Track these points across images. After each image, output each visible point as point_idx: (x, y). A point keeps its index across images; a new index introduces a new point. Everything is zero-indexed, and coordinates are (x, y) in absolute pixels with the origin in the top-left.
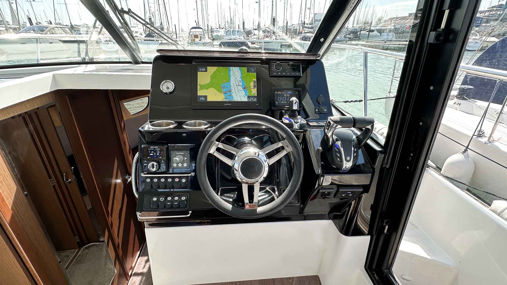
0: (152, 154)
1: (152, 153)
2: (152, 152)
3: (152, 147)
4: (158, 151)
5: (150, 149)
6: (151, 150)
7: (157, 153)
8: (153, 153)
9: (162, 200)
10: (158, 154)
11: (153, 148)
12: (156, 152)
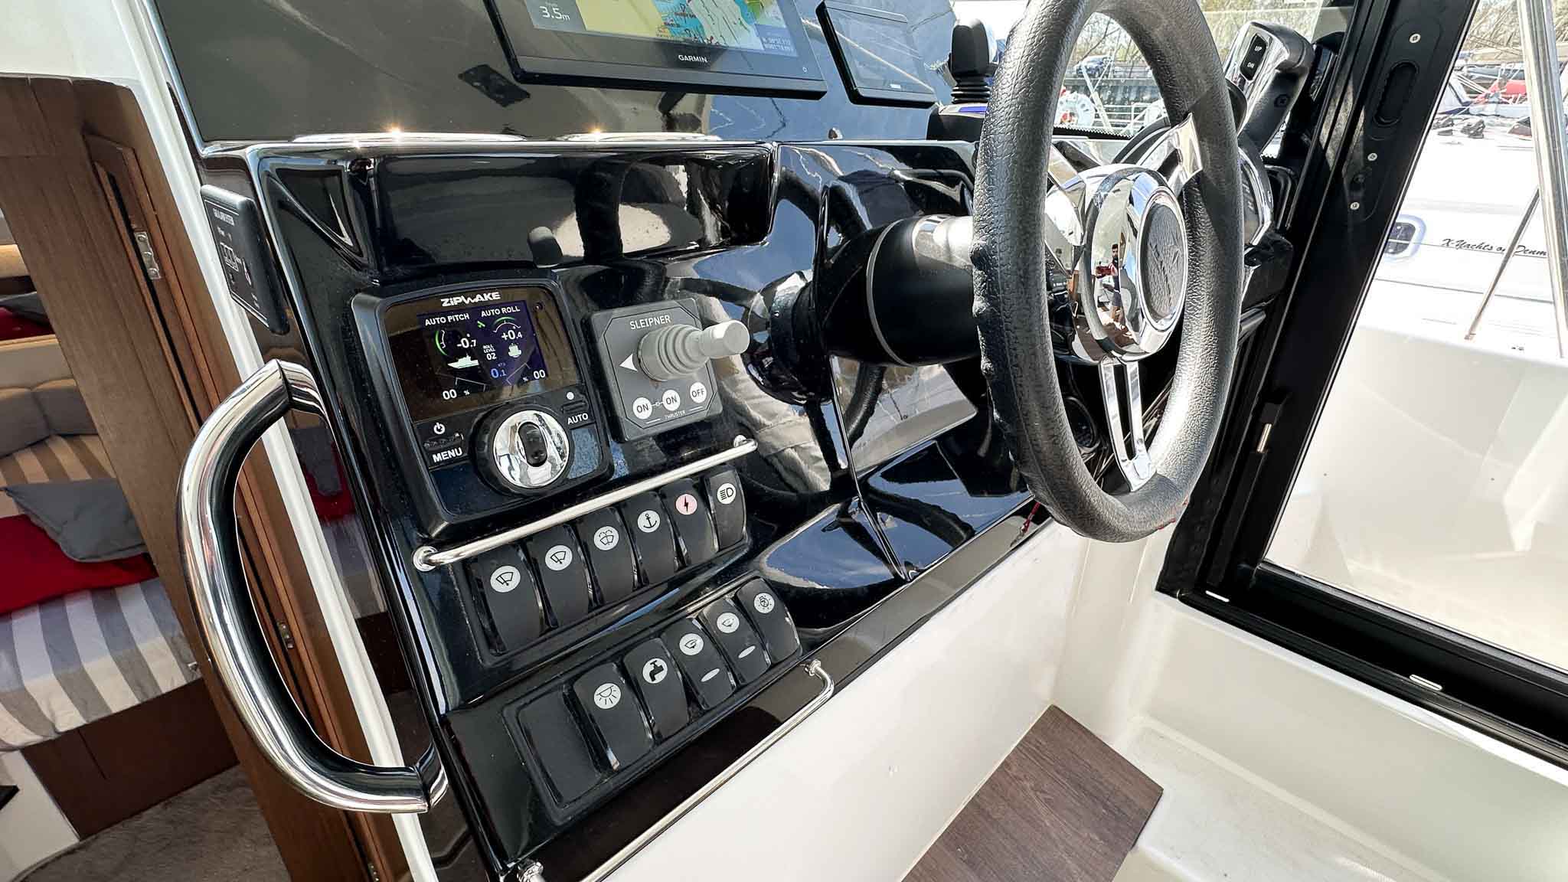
0: (465, 362)
1: (462, 353)
2: (464, 343)
3: (456, 301)
4: (507, 328)
5: (442, 320)
6: (454, 333)
7: (502, 348)
8: (474, 353)
9: (660, 677)
10: (514, 351)
11: (460, 309)
12: (489, 334)
